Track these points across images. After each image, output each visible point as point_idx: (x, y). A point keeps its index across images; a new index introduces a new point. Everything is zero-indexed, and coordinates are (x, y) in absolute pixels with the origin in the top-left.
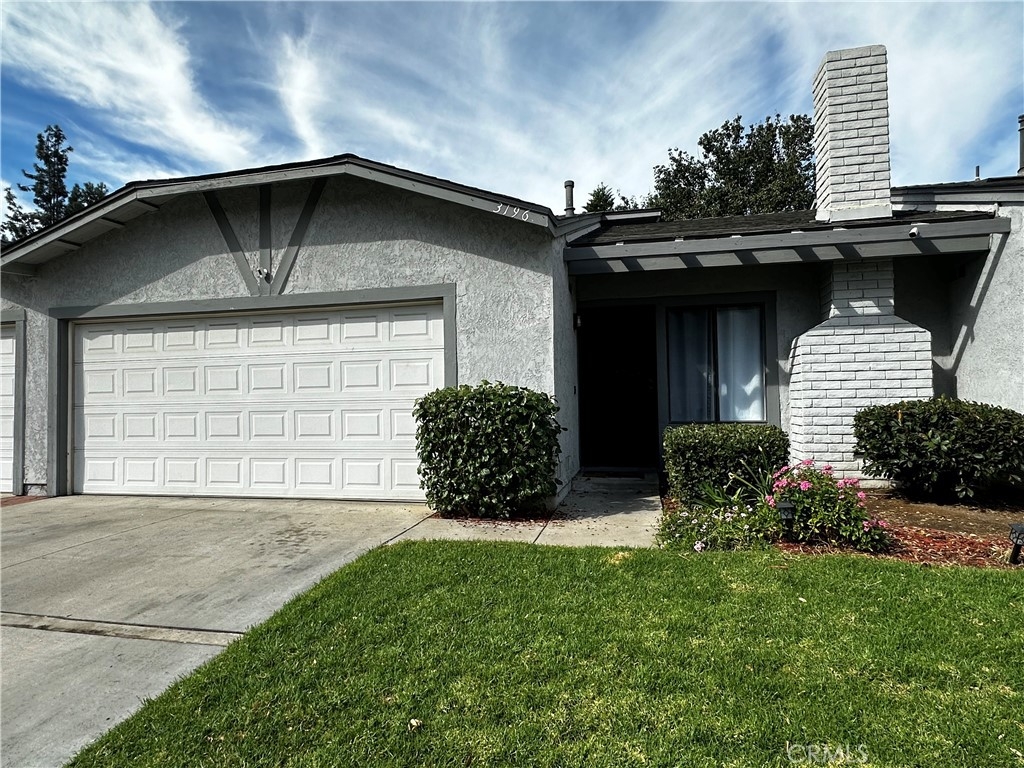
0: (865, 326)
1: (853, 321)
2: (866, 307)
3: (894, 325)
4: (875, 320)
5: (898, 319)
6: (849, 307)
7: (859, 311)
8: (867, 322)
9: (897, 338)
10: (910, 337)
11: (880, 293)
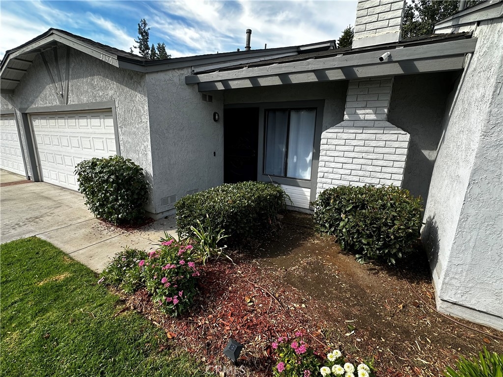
0: (364, 127)
1: (357, 124)
2: (367, 114)
3: (384, 128)
4: (372, 124)
5: (388, 124)
6: (355, 113)
7: (362, 117)
8: (365, 125)
9: (384, 137)
10: (394, 137)
11: (378, 104)
